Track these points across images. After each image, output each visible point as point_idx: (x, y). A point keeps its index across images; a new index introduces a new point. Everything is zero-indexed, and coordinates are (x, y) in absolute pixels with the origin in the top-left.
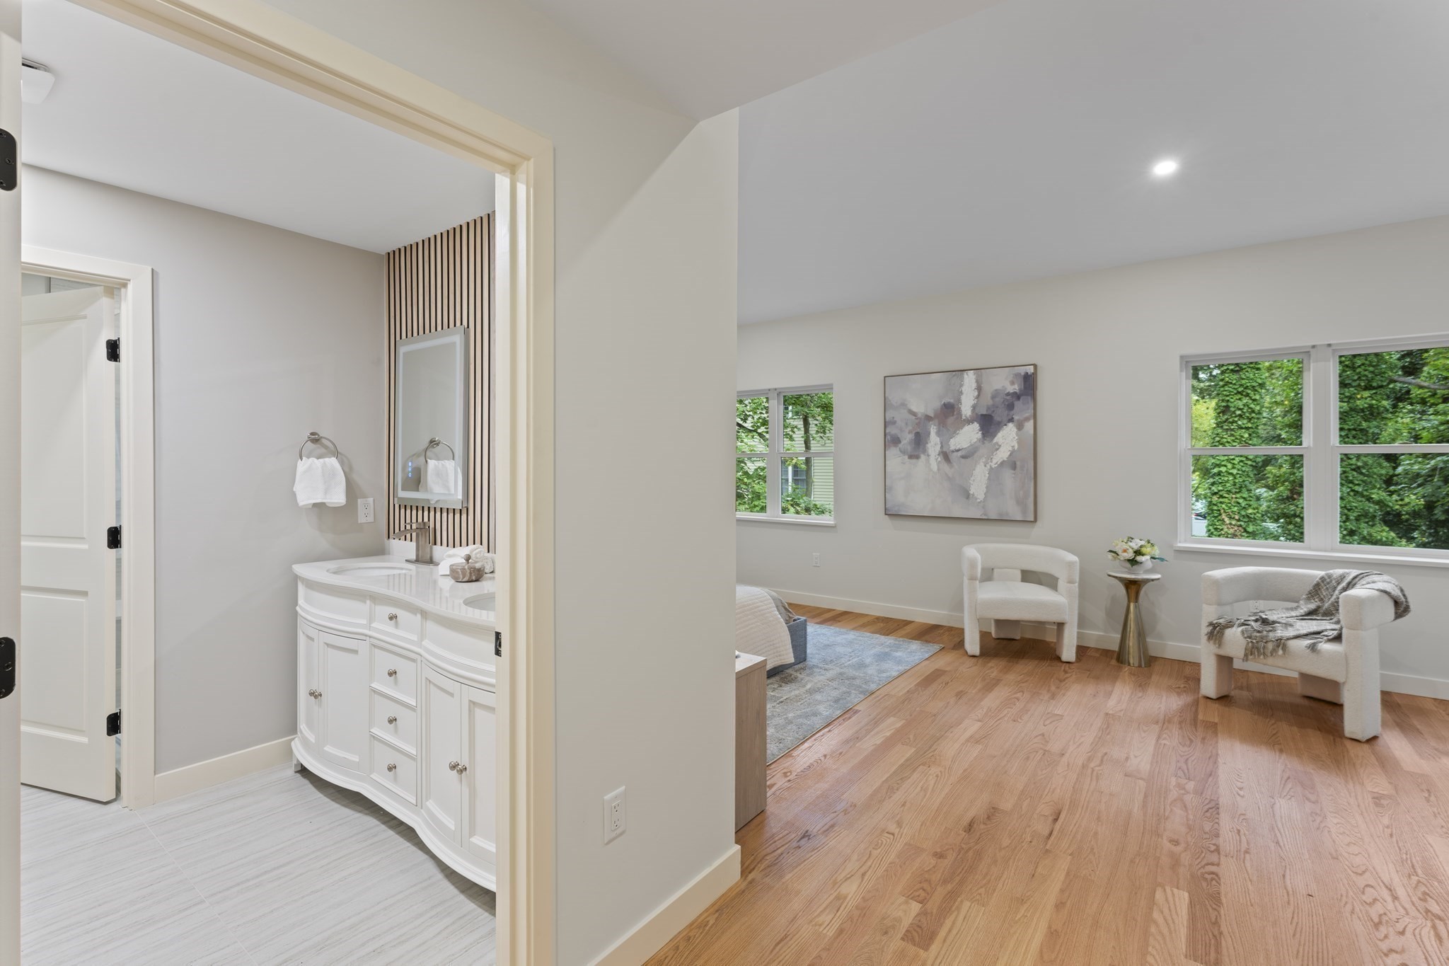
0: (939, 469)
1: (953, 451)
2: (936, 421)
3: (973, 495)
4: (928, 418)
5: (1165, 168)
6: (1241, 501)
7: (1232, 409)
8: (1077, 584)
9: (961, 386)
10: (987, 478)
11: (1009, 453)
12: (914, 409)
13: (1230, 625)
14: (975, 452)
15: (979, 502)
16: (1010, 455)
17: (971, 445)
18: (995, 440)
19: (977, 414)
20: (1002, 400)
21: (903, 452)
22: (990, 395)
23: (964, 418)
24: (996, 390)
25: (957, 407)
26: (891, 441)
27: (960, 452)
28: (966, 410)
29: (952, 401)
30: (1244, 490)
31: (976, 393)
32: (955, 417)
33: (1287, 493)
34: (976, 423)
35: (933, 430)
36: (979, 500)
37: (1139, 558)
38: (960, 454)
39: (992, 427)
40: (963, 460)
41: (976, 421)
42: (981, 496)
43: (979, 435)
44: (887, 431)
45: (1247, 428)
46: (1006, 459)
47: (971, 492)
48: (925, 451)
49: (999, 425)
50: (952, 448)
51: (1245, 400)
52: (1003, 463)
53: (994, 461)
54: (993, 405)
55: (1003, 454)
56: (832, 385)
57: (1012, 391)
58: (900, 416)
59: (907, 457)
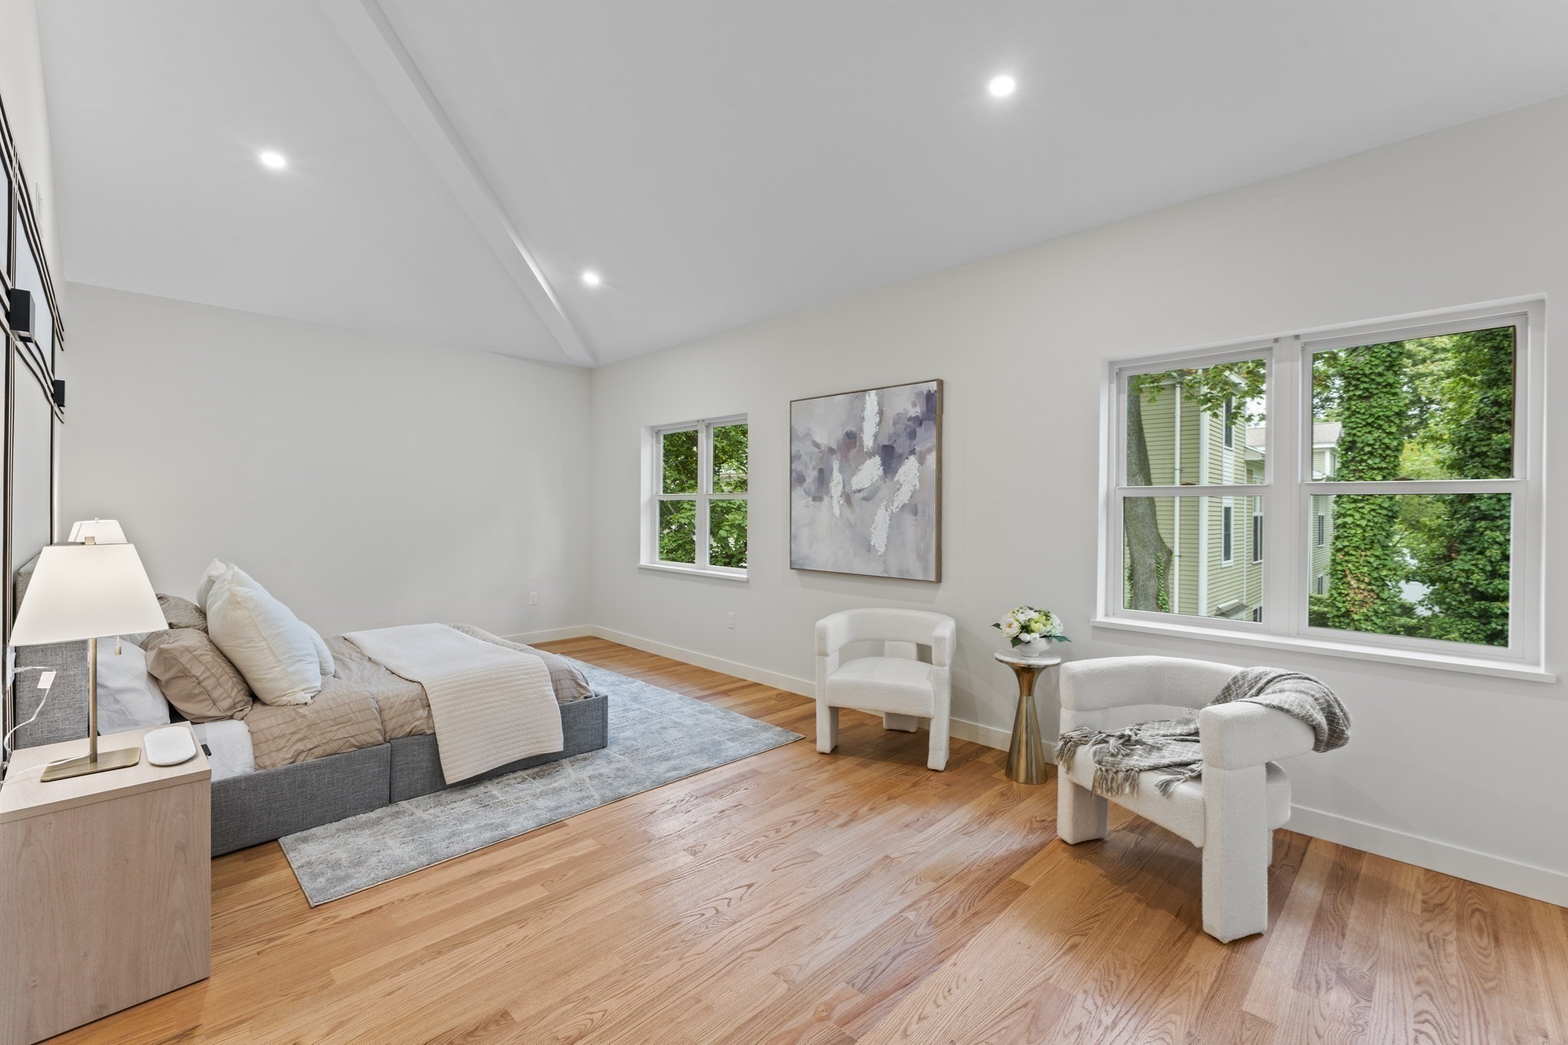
0: (841, 515)
1: (855, 492)
2: (839, 455)
3: (874, 546)
4: (831, 451)
5: (1002, 86)
6: (1372, 560)
7: (1359, 445)
8: (947, 668)
9: (863, 409)
10: (887, 525)
11: (910, 494)
12: (818, 440)
13: (1084, 740)
14: (877, 492)
15: (880, 556)
16: (912, 496)
17: (872, 484)
18: (896, 479)
19: (878, 445)
20: (904, 427)
21: (807, 493)
22: (891, 421)
23: (865, 450)
24: (898, 414)
25: (858, 436)
26: (796, 479)
27: (862, 492)
28: (868, 441)
29: (854, 429)
30: (1376, 546)
31: (878, 419)
32: (857, 449)
33: (1442, 551)
34: (877, 456)
35: (836, 465)
36: (879, 554)
37: (1025, 637)
38: (861, 495)
39: (894, 460)
40: (864, 503)
41: (877, 453)
42: (882, 549)
43: (881, 472)
44: (793, 468)
45: (1380, 469)
46: (907, 502)
47: (872, 543)
48: (828, 491)
49: (902, 459)
50: (855, 487)
51: (1376, 434)
52: (904, 506)
53: (896, 504)
54: (895, 433)
55: (903, 497)
56: (746, 414)
57: (913, 416)
58: (804, 448)
59: (810, 499)
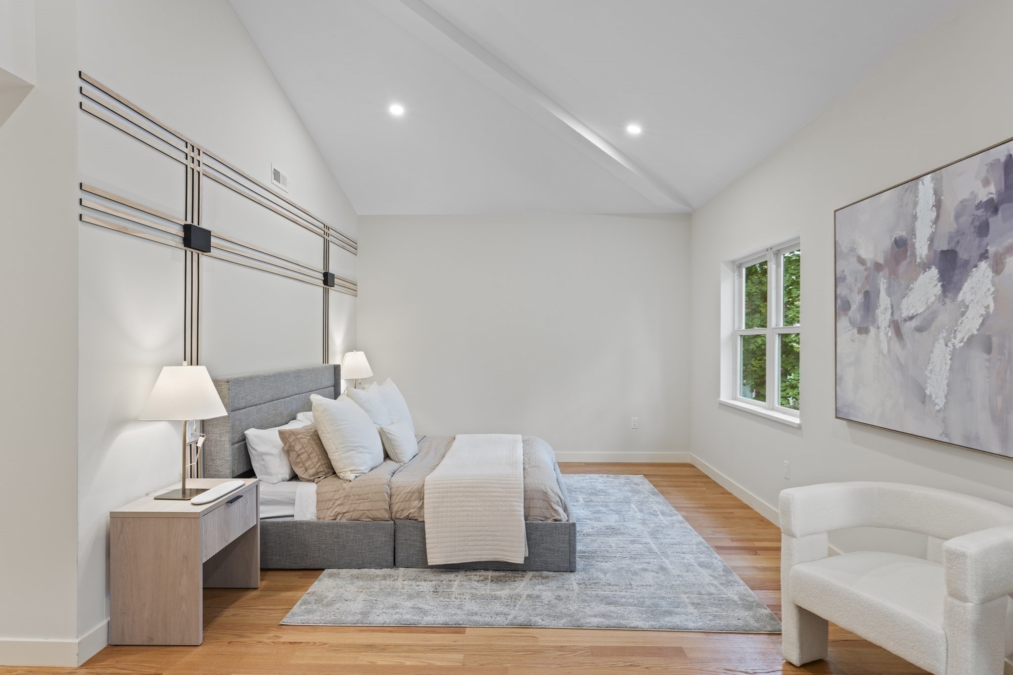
0: (889, 351)
1: (905, 320)
2: (886, 272)
3: (930, 396)
4: (878, 267)
9: (915, 204)
10: (948, 367)
11: (980, 321)
12: (864, 255)
14: (933, 320)
15: (938, 411)
16: (982, 324)
17: (928, 308)
18: (960, 297)
19: (935, 251)
20: (970, 219)
21: (852, 323)
22: (953, 214)
23: (918, 260)
24: (962, 202)
25: (909, 242)
26: (841, 306)
27: (914, 320)
28: (922, 249)
29: (904, 234)
31: (934, 214)
32: (908, 260)
34: (934, 268)
35: (883, 286)
36: (937, 408)
38: (913, 323)
39: (957, 271)
40: (917, 335)
41: (933, 264)
42: (941, 402)
43: (938, 290)
44: (838, 293)
46: (975, 332)
47: (928, 392)
48: (874, 321)
49: (967, 267)
50: (905, 314)
52: (971, 338)
53: (959, 336)
54: (958, 231)
55: (971, 324)
56: (798, 238)
57: (985, 199)
58: (849, 266)
59: (855, 331)
